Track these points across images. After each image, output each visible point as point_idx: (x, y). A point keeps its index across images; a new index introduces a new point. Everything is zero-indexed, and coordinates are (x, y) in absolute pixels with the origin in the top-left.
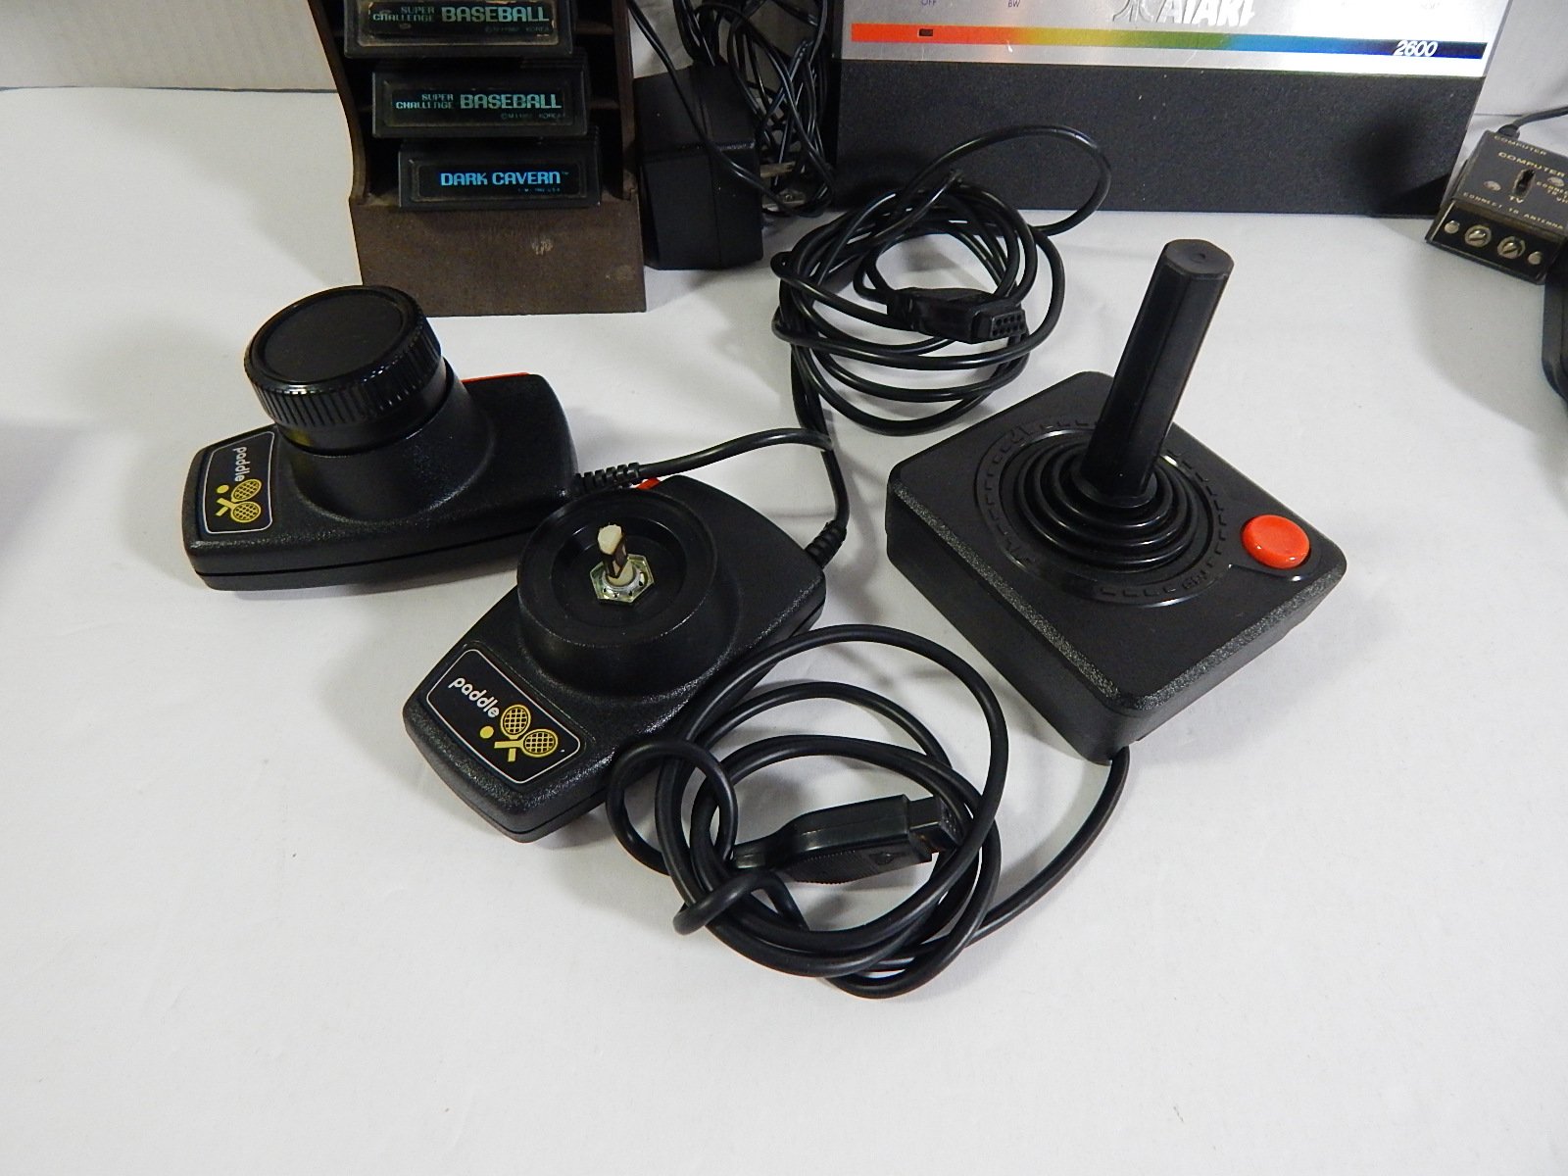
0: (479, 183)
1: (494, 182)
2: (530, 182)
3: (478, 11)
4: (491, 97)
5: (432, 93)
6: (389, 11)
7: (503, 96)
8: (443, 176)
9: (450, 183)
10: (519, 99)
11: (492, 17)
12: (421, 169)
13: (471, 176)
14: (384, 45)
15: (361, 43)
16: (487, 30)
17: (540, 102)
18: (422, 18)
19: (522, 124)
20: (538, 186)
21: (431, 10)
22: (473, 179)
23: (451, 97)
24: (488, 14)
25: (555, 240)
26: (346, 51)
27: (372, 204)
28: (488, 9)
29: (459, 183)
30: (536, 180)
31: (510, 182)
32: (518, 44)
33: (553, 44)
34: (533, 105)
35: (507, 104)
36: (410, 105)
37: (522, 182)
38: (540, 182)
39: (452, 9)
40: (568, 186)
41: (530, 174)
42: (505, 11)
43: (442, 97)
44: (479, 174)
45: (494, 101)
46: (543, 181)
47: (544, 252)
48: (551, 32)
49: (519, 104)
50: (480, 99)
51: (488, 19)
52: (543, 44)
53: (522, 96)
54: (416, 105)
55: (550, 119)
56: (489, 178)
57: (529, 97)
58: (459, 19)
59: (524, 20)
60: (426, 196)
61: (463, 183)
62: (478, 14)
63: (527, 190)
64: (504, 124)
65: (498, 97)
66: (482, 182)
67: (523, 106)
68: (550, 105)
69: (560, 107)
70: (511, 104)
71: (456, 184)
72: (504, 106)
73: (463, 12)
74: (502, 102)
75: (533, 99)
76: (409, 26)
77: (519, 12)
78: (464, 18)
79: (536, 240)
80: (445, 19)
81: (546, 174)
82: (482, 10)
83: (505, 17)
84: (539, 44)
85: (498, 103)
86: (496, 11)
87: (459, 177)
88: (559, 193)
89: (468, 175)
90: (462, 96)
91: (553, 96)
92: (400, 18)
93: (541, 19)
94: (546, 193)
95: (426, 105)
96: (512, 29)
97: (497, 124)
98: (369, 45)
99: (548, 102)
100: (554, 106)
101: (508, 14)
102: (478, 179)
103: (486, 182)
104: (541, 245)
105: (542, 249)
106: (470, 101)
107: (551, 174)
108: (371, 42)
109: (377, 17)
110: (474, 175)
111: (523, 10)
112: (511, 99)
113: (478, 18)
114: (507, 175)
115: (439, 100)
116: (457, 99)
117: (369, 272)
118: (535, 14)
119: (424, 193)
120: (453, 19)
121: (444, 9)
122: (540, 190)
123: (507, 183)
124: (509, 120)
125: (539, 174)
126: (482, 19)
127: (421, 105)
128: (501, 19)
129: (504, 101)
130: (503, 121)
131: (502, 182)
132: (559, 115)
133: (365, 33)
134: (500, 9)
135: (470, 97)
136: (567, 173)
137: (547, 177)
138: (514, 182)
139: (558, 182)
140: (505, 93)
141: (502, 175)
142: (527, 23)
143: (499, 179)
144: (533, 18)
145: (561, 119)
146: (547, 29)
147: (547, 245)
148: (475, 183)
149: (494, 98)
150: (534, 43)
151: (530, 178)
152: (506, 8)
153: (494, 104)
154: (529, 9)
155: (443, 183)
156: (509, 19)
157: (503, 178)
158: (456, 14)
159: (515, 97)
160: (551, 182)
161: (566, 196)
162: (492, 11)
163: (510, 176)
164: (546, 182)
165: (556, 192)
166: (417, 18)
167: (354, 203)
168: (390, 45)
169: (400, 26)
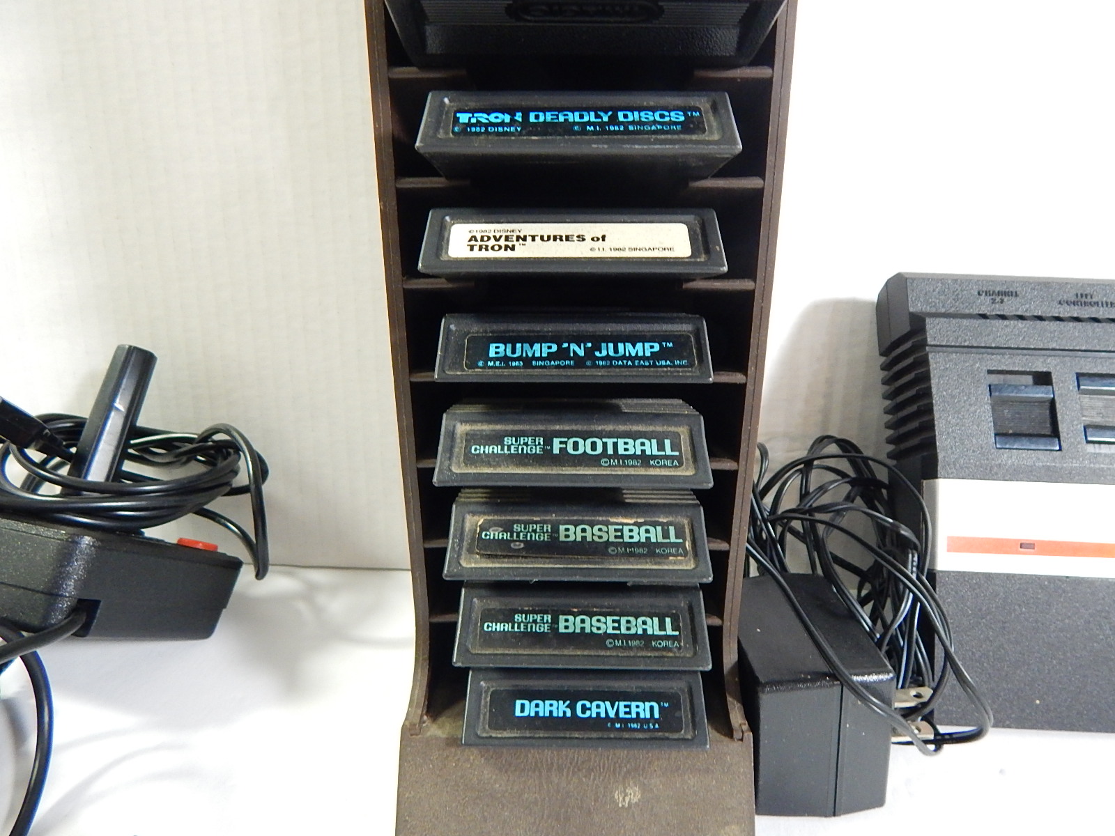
0: (561, 715)
1: (579, 713)
2: (622, 715)
3: (600, 530)
4: (595, 619)
5: (527, 613)
6: (501, 529)
7: (610, 619)
8: (518, 703)
9: (526, 714)
10: (628, 622)
11: (616, 537)
12: (492, 693)
13: (551, 705)
14: (491, 565)
15: (464, 564)
16: (610, 550)
17: (653, 627)
18: (535, 537)
19: (632, 654)
20: (632, 720)
21: (548, 527)
22: (554, 709)
23: (548, 618)
24: (612, 534)
25: (644, 788)
26: (445, 572)
27: (429, 734)
28: (612, 528)
29: (537, 713)
30: (629, 713)
31: (598, 714)
32: (648, 567)
33: (688, 568)
34: (645, 630)
35: (614, 628)
36: (499, 627)
37: (612, 714)
38: (634, 716)
39: (572, 528)
40: (668, 722)
41: (622, 704)
42: (631, 531)
43: (539, 618)
44: (561, 702)
45: (599, 625)
46: (638, 714)
47: (629, 802)
48: (685, 554)
49: (628, 629)
50: (583, 621)
51: (612, 539)
52: (676, 567)
53: (632, 619)
54: (508, 627)
55: (666, 648)
56: (572, 707)
57: (640, 620)
58: (579, 539)
59: (653, 540)
60: (496, 729)
61: (541, 714)
62: (600, 533)
63: (618, 726)
64: (608, 653)
65: (603, 619)
66: (565, 712)
67: (633, 631)
68: (665, 630)
69: (677, 633)
70: (619, 628)
71: (533, 714)
72: (610, 631)
73: (584, 530)
74: (605, 625)
75: (644, 623)
76: (522, 545)
77: (647, 531)
78: (584, 538)
79: (621, 787)
80: (562, 538)
81: (641, 704)
82: (604, 528)
83: (631, 537)
84: (671, 567)
85: (603, 626)
86: (621, 531)
87: (537, 706)
88: (657, 730)
89: (548, 702)
90: (562, 618)
91: (668, 620)
92: (512, 536)
93: (673, 539)
94: (641, 730)
95: (519, 627)
96: (640, 550)
97: (602, 653)
98: (473, 565)
99: (662, 626)
100: (669, 632)
101: (635, 534)
102: (559, 708)
103: (569, 714)
104: (626, 795)
105: (627, 799)
106: (570, 624)
107: (648, 704)
108: (475, 563)
109: (486, 535)
110: (555, 703)
111: (652, 529)
112: (618, 622)
113: (600, 537)
114: (595, 703)
115: (535, 621)
116: (555, 621)
117: (406, 821)
118: (666, 535)
119: (494, 725)
120: (572, 538)
121: (562, 528)
122: (634, 726)
123: (594, 715)
124: (616, 647)
125: (634, 704)
126: (605, 539)
127: (513, 627)
128: (627, 539)
129: (610, 624)
130: (607, 648)
131: (588, 714)
132: (676, 644)
133: (470, 551)
134: (626, 529)
135: (571, 618)
136: (666, 705)
137: (643, 709)
138: (603, 715)
139: (657, 715)
140: (611, 614)
141: (588, 704)
142: (658, 545)
143: (584, 709)
144: (664, 538)
145: (680, 648)
146: (681, 551)
147: (633, 795)
148: (555, 714)
149: (598, 621)
150: (666, 567)
151: (622, 710)
152: (631, 527)
153: (599, 628)
154: (659, 528)
155: (518, 713)
156: (636, 540)
157: (590, 709)
158: (575, 533)
159: (623, 620)
160: (648, 716)
161: (667, 734)
162: (616, 530)
163: (598, 706)
164: (642, 716)
165: (655, 730)
166: (531, 536)
167: (409, 733)
168: (497, 565)
169: (512, 545)
